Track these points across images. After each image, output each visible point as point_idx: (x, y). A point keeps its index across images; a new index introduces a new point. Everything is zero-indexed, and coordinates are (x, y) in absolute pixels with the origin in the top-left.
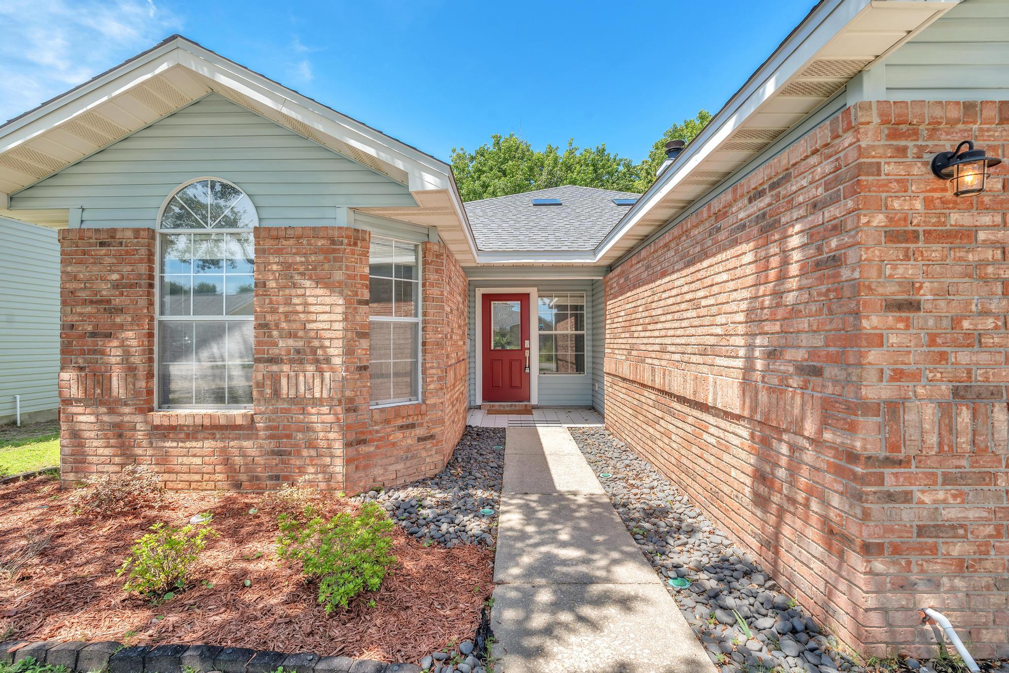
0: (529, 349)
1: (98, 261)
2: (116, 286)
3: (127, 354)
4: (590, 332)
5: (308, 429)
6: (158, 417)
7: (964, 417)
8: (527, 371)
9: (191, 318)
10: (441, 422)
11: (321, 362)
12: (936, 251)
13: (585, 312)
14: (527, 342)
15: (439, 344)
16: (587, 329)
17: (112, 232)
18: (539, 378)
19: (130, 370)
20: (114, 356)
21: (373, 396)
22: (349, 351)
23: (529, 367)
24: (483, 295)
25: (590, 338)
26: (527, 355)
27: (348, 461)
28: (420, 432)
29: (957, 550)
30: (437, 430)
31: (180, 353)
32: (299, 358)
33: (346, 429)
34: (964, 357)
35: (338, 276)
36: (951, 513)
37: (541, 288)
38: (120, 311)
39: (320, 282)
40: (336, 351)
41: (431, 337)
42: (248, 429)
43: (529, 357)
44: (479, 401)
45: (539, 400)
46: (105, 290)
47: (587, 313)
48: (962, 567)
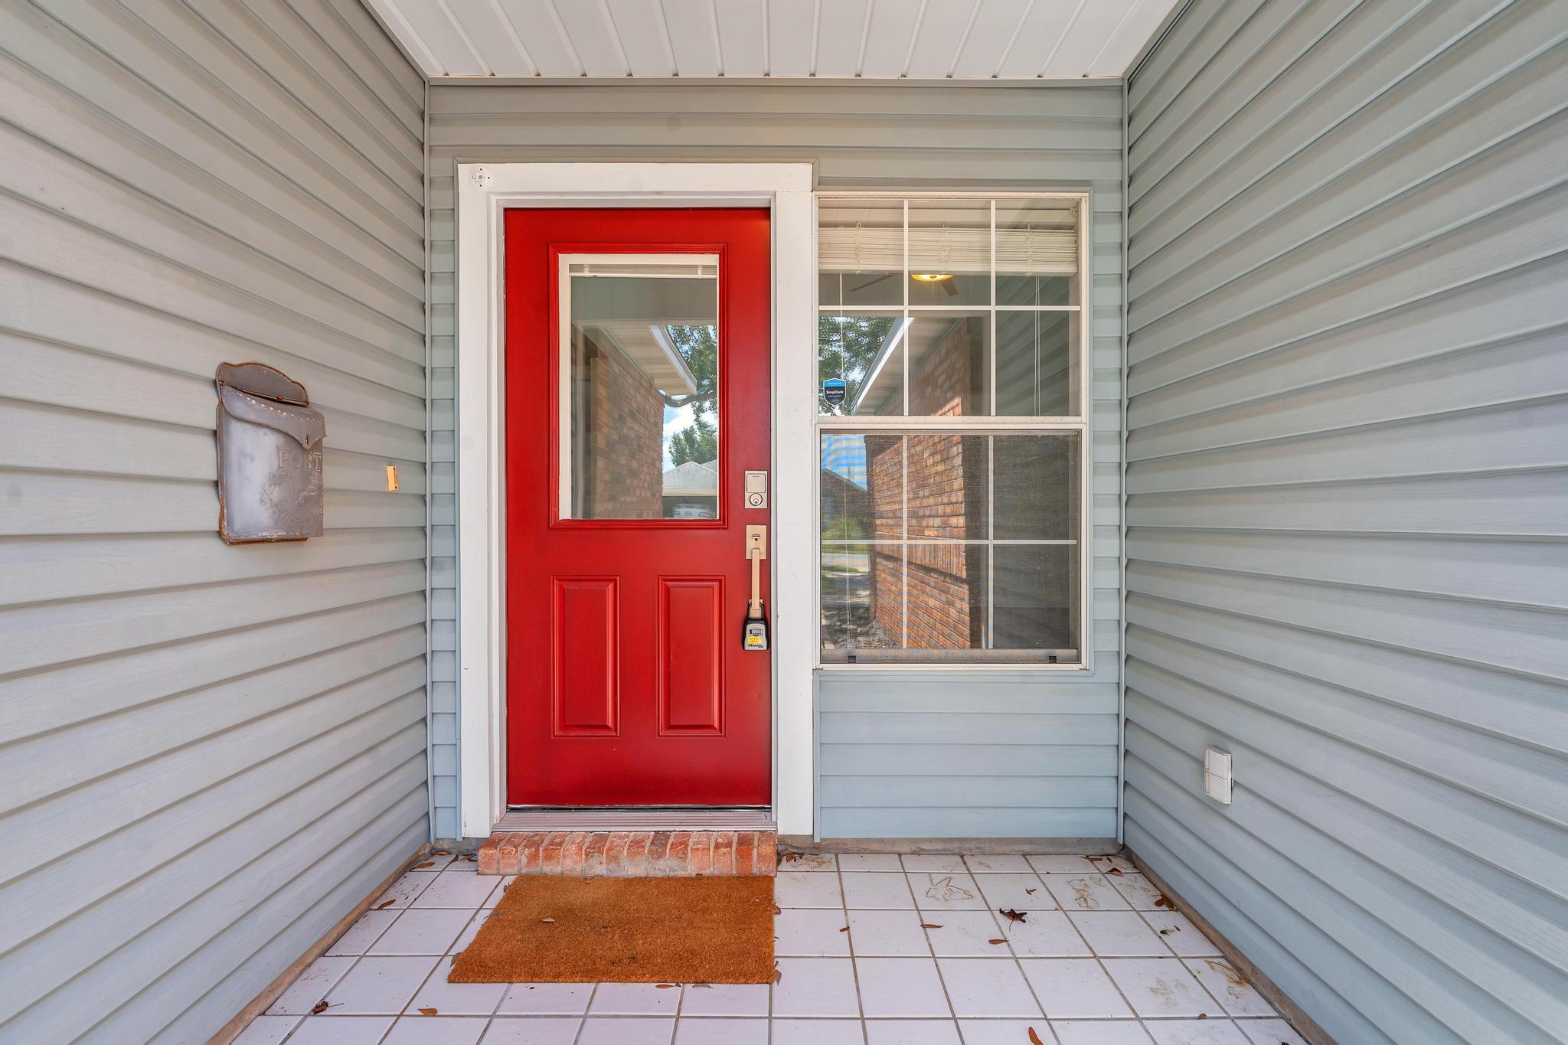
0: (764, 517)
4: (1112, 422)
8: (755, 640)
13: (1084, 308)
14: (754, 482)
16: (1097, 407)
18: (821, 683)
23: (766, 620)
24: (513, 216)
25: (1112, 453)
26: (754, 550)
37: (834, 167)
43: (766, 565)
45: (819, 808)
47: (1095, 313)
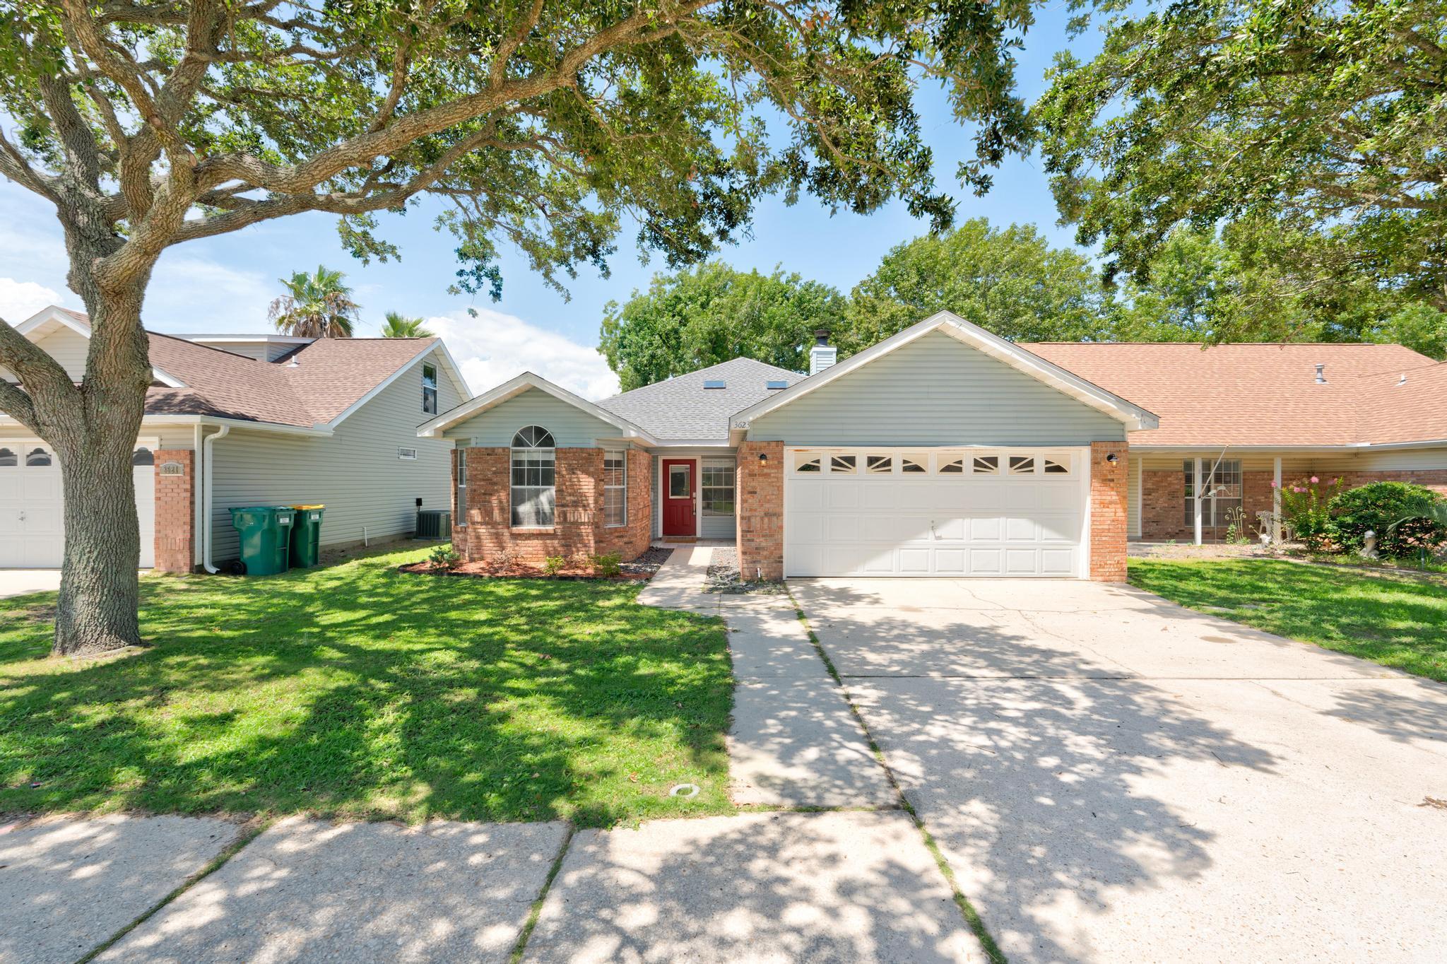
0: (695, 499)
1: (487, 462)
2: (495, 473)
3: (501, 502)
5: (579, 535)
6: (515, 529)
7: (766, 520)
9: (526, 487)
10: (635, 535)
11: (585, 507)
12: (761, 479)
14: (694, 493)
15: (635, 498)
17: (493, 449)
18: (702, 519)
19: (502, 510)
20: (495, 502)
21: (606, 522)
22: (596, 502)
24: (663, 462)
27: (596, 549)
28: (625, 539)
29: (765, 553)
30: (633, 539)
31: (522, 501)
32: (576, 504)
33: (595, 535)
34: (767, 505)
35: (592, 469)
36: (764, 544)
38: (495, 484)
39: (584, 472)
40: (591, 501)
41: (631, 495)
42: (553, 536)
44: (660, 534)
45: (702, 534)
46: (489, 474)
48: (766, 558)
